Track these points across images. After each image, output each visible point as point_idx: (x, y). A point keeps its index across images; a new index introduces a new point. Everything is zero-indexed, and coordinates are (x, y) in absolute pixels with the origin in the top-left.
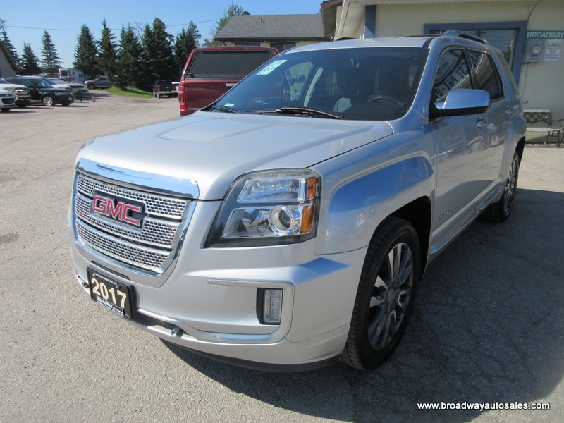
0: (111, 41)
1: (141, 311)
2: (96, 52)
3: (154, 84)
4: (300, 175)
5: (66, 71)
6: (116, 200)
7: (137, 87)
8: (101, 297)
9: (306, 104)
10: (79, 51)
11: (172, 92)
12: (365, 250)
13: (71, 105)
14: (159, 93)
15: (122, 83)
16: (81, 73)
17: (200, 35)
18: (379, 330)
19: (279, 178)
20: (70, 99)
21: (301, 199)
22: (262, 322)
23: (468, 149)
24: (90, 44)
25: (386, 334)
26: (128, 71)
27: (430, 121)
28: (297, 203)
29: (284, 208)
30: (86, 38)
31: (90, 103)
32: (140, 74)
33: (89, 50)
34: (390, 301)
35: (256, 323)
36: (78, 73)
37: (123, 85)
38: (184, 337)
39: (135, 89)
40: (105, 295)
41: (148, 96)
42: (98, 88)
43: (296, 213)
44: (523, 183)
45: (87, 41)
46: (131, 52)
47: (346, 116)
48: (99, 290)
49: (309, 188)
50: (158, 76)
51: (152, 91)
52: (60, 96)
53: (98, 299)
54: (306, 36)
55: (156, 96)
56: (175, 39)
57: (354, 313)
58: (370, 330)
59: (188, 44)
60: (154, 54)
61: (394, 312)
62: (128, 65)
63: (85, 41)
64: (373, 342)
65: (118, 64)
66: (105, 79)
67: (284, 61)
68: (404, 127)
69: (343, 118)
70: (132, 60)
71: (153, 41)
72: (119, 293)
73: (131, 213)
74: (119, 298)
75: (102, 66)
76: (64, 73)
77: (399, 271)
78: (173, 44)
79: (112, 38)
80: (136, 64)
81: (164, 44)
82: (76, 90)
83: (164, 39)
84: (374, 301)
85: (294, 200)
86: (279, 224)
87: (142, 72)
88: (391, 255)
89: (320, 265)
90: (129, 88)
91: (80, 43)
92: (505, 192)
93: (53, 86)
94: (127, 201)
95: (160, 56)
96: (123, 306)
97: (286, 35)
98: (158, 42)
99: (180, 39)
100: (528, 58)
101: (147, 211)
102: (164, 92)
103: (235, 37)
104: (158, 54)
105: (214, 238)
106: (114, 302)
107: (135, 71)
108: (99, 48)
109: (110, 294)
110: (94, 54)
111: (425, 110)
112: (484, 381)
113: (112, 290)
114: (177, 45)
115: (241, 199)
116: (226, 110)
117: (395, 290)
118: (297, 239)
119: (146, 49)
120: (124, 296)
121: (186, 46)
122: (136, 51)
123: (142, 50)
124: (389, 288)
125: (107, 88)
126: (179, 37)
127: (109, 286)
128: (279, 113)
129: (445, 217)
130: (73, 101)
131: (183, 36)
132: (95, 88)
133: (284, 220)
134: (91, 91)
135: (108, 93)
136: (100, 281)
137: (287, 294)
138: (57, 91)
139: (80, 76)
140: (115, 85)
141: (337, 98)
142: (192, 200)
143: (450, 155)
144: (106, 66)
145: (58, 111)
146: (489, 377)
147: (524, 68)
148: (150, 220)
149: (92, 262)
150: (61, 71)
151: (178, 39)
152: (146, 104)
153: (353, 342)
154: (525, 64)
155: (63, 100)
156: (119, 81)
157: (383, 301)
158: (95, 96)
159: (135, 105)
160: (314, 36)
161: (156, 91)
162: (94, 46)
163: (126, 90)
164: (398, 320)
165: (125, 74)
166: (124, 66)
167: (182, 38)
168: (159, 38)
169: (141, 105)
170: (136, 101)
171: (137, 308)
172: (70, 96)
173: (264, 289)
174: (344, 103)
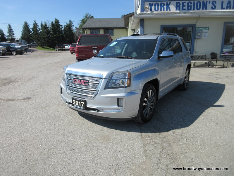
0: (38, 28)
1: (87, 107)
2: (30, 32)
3: (56, 45)
4: (126, 72)
5: (18, 40)
6: (80, 80)
7: (48, 47)
8: (76, 105)
9: (122, 55)
10: (23, 32)
11: (64, 48)
12: (142, 90)
13: (23, 54)
14: (58, 49)
15: (42, 45)
16: (24, 41)
17: (74, 25)
18: (146, 113)
19: (122, 73)
20: (23, 52)
21: (127, 78)
22: (118, 106)
23: (175, 67)
24: (28, 29)
25: (148, 114)
26: (45, 40)
27: (158, 59)
28: (126, 79)
29: (123, 80)
30: (26, 26)
31: (30, 53)
32: (49, 41)
33: (28, 32)
34: (148, 105)
35: (117, 107)
36: (23, 41)
37: (43, 46)
38: (99, 112)
39: (47, 47)
40: (77, 104)
41: (53, 50)
42: (32, 47)
43: (126, 81)
44: (191, 79)
45: (27, 28)
46: (46, 32)
47: (136, 58)
48: (75, 103)
49: (128, 75)
50: (57, 42)
51: (55, 48)
52: (19, 51)
53: (75, 105)
54: (117, 27)
55: (57, 50)
56: (63, 27)
57: (140, 106)
58: (144, 112)
59: (69, 29)
60: (55, 33)
61: (150, 109)
62: (45, 38)
63: (26, 28)
64: (145, 115)
65: (41, 37)
66: (35, 44)
67: (117, 42)
68: (151, 61)
69: (135, 59)
70: (46, 35)
71: (55, 28)
72: (82, 103)
73: (85, 83)
74: (81, 104)
75: (34, 38)
76: (18, 41)
77: (151, 98)
78: (62, 29)
79: (38, 27)
80: (48, 37)
81: (59, 29)
82: (24, 48)
83: (59, 27)
84: (144, 104)
85: (125, 78)
86: (121, 84)
87: (51, 41)
88: (148, 93)
89: (131, 93)
90: (45, 47)
91: (24, 29)
92: (185, 81)
93: (16, 47)
94: (84, 80)
95: (58, 34)
96: (83, 106)
97: (110, 26)
98: (57, 28)
99: (66, 27)
100: (197, 37)
101: (90, 82)
102: (60, 49)
103: (90, 27)
104: (57, 33)
105: (107, 87)
106: (80, 105)
107: (48, 40)
108: (31, 31)
109: (79, 104)
110: (29, 33)
111: (157, 57)
112: (173, 125)
113: (80, 102)
114: (64, 29)
115: (113, 78)
116: (102, 57)
117: (150, 103)
118: (126, 87)
119: (52, 31)
120: (83, 103)
121: (68, 30)
122: (48, 32)
123: (50, 32)
124: (148, 102)
125: (35, 47)
126: (65, 26)
127: (79, 101)
128: (117, 58)
129: (163, 86)
130: (24, 53)
131: (67, 26)
132: (31, 47)
133: (123, 83)
134: (30, 48)
135: (37, 49)
136: (76, 100)
137: (124, 99)
138: (18, 49)
139: (24, 42)
140: (39, 46)
141: (132, 52)
142: (101, 78)
143: (169, 68)
144: (36, 38)
145: (19, 57)
146: (174, 124)
147: (196, 40)
148: (90, 84)
149: (73, 96)
150: (16, 40)
151: (65, 27)
152: (54, 54)
153: (139, 113)
154: (196, 39)
155: (20, 52)
156: (41, 44)
157: (146, 105)
158: (32, 50)
159: (49, 54)
160: (121, 27)
161: (57, 48)
162: (30, 30)
163: (44, 48)
164: (151, 111)
165: (44, 41)
166: (43, 38)
167: (66, 26)
168: (57, 27)
169: (51, 54)
170: (49, 52)
171: (86, 106)
172: (23, 51)
173: (119, 98)
174: (134, 54)
